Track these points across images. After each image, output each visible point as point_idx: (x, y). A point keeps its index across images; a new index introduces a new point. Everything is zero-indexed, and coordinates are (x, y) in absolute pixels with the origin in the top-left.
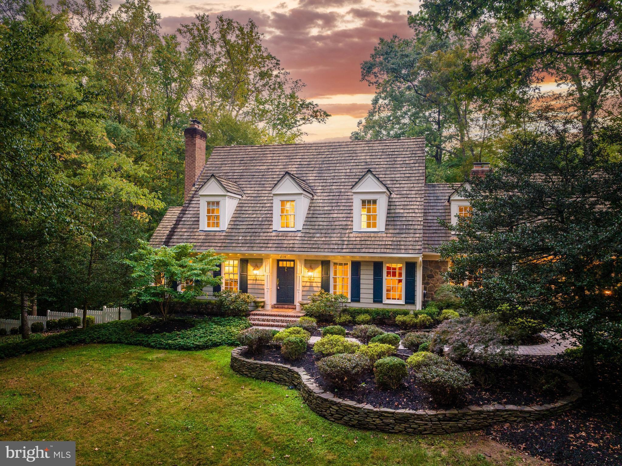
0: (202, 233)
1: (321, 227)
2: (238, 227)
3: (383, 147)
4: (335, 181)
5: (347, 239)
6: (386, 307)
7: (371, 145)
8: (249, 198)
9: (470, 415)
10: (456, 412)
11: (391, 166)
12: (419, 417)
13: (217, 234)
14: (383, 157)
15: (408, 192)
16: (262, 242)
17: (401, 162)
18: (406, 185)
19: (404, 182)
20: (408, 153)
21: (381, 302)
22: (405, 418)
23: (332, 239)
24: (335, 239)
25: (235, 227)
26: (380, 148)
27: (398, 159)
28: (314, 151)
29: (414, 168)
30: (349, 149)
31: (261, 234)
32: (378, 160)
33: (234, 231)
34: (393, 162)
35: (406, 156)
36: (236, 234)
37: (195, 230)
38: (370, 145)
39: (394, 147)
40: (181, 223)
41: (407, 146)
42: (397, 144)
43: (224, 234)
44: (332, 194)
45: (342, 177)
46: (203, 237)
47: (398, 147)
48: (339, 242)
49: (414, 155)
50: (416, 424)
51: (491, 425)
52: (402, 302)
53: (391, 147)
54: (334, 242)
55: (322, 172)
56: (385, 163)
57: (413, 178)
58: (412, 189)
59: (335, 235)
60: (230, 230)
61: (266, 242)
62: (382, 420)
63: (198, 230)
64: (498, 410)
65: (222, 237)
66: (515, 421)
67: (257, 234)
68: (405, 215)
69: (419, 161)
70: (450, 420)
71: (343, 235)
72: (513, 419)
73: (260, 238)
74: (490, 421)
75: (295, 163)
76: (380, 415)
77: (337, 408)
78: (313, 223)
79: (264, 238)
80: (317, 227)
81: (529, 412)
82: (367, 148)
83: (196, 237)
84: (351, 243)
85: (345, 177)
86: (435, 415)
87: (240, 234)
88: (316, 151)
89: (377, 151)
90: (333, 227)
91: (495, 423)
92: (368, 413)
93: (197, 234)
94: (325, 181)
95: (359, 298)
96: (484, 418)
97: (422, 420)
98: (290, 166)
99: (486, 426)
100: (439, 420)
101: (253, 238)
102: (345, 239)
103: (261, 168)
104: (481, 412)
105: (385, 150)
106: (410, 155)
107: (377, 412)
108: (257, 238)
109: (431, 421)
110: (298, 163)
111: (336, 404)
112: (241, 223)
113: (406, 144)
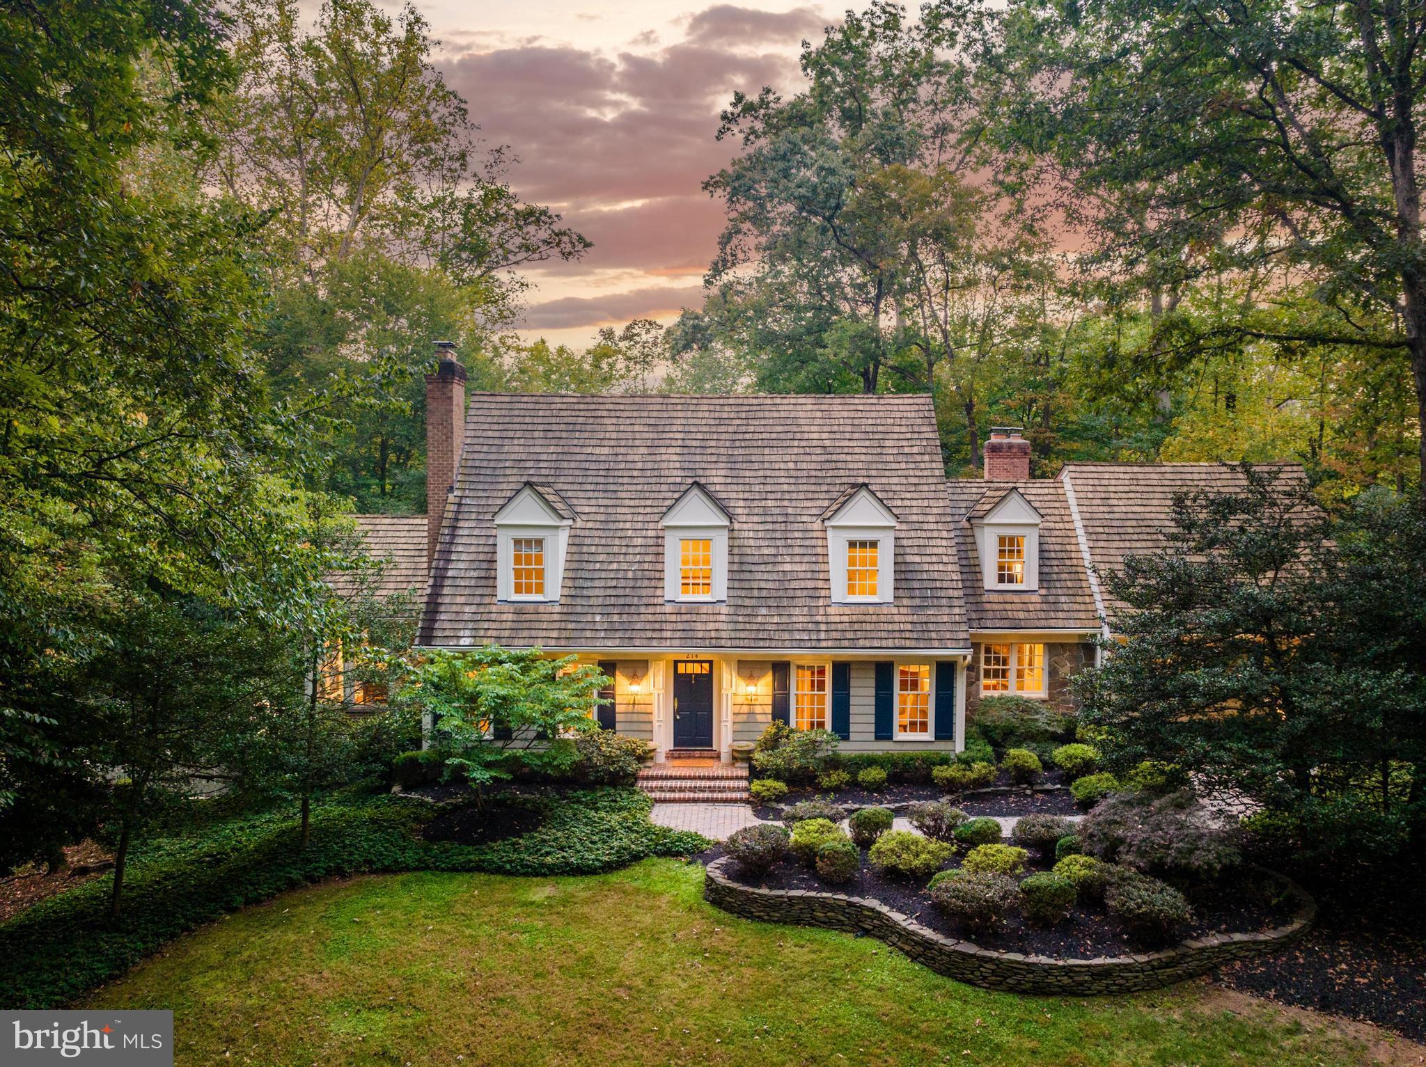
0: (506, 608)
1: (764, 594)
2: (585, 592)
3: (852, 414)
4: (768, 488)
5: (824, 619)
6: (898, 747)
7: (826, 407)
8: (590, 525)
9: (1190, 956)
10: (1173, 954)
11: (876, 458)
12: (1127, 967)
13: (541, 608)
14: (856, 436)
15: (921, 518)
16: (648, 626)
17: (895, 451)
18: (914, 503)
19: (908, 495)
20: (904, 429)
21: (890, 738)
22: (1106, 972)
23: (794, 619)
24: (801, 619)
25: (578, 592)
26: (846, 414)
27: (888, 443)
28: (707, 415)
29: (923, 466)
30: (783, 414)
31: (642, 610)
32: (847, 443)
33: (579, 601)
34: (879, 450)
35: (902, 436)
36: (586, 610)
37: (487, 600)
38: (823, 407)
39: (874, 415)
40: (448, 582)
41: (899, 415)
42: (878, 408)
43: (558, 609)
44: (769, 519)
45: (783, 480)
46: (510, 617)
47: (881, 414)
48: (810, 626)
49: (916, 436)
50: (1123, 978)
51: (1216, 967)
52: (929, 736)
53: (868, 415)
54: (800, 626)
55: (738, 466)
56: (864, 450)
57: (925, 488)
58: (928, 510)
59: (797, 611)
60: (569, 601)
61: (657, 626)
62: (1071, 978)
63: (495, 600)
64: (1224, 944)
65: (556, 617)
66: (1246, 957)
67: (633, 610)
68: (926, 567)
69: (929, 449)
70: (1167, 966)
71: (814, 611)
72: (1243, 954)
73: (643, 618)
74: (1215, 961)
75: (674, 443)
76: (1068, 970)
77: (994, 967)
78: (746, 585)
79: (650, 618)
80: (756, 593)
81: (1265, 942)
82: (819, 414)
83: (493, 617)
84: (833, 627)
85: (787, 480)
86: (1148, 962)
87: (595, 610)
88: (712, 415)
89: (841, 421)
90: (790, 593)
91: (1221, 963)
92: (1048, 970)
93: (494, 609)
94: (747, 488)
95: (848, 732)
96: (1209, 958)
97: (1131, 971)
98: (663, 450)
99: (1210, 969)
100: (1153, 968)
101: (625, 618)
102: (819, 619)
103: (598, 450)
104: (1203, 950)
105: (856, 421)
106: (909, 436)
107: (1064, 967)
108: (635, 618)
109: (1143, 971)
110: (680, 443)
111: (991, 960)
112: (589, 584)
113: (896, 408)
